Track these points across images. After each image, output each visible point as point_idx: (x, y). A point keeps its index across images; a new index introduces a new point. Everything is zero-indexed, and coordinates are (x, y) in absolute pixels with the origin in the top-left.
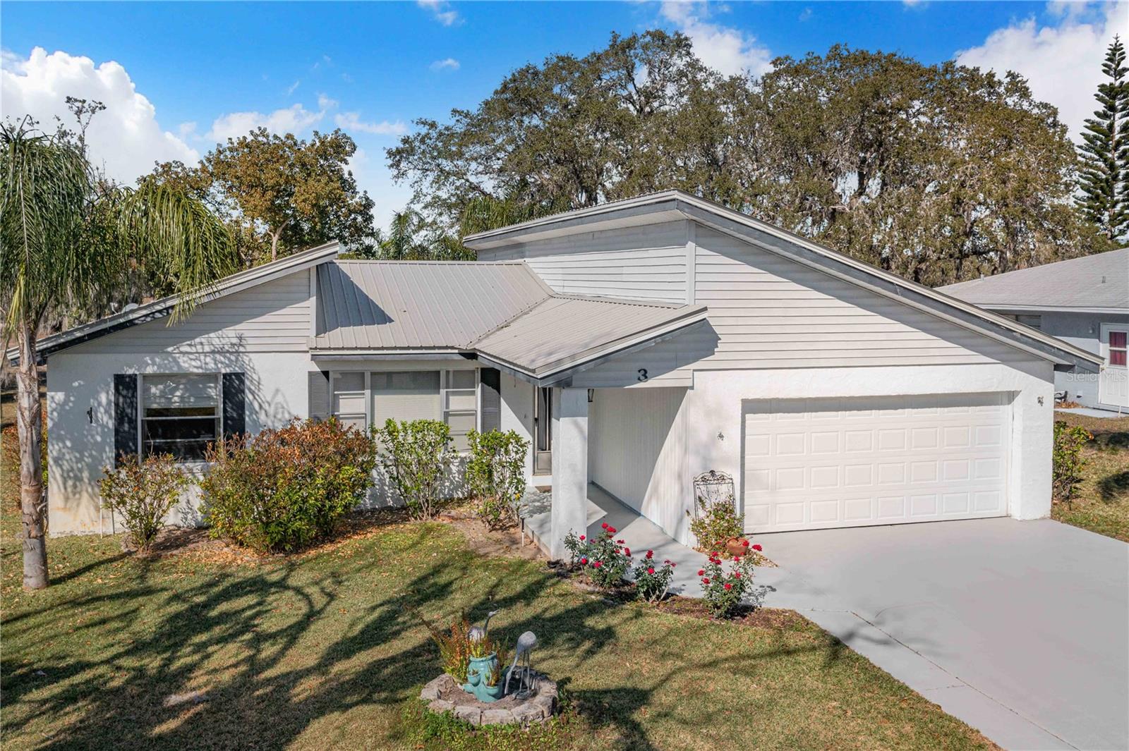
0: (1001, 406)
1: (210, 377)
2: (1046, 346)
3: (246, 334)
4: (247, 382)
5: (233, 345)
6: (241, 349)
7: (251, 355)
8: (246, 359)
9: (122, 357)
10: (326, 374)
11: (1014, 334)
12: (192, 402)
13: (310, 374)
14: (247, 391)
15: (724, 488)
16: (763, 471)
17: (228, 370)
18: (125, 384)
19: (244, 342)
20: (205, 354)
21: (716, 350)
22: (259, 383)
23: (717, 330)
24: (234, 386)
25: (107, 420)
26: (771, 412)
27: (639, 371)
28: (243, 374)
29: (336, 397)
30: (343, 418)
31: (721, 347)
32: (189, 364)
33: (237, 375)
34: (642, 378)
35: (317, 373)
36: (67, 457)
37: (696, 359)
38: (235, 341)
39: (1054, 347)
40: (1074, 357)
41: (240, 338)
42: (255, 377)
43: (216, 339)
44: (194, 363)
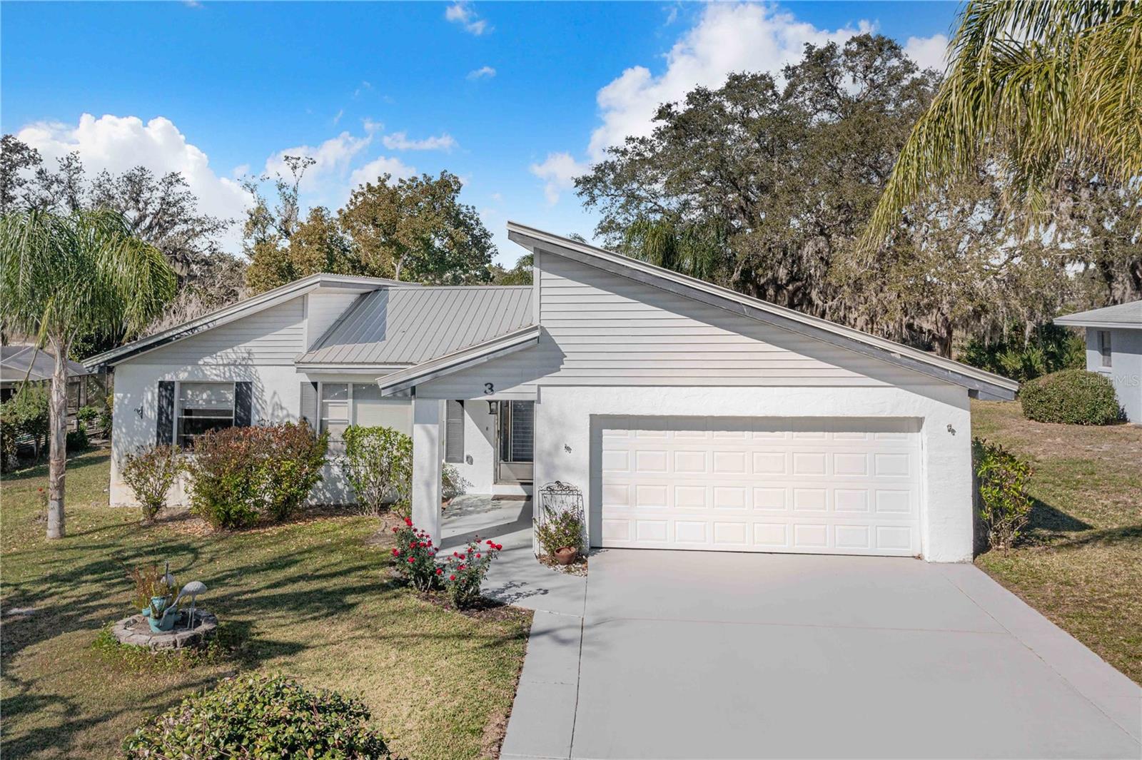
0: (909, 434)
1: (227, 384)
2: (935, 369)
3: (254, 350)
4: (254, 390)
5: (244, 359)
6: (250, 362)
7: (257, 367)
8: (253, 370)
9: (164, 367)
10: (315, 384)
11: (892, 354)
12: (214, 405)
13: (302, 384)
14: (253, 398)
15: (571, 500)
16: (620, 487)
17: (239, 380)
18: (166, 387)
19: (252, 357)
20: (224, 365)
21: (561, 367)
22: (263, 391)
23: (563, 349)
24: (243, 392)
25: (152, 414)
26: (629, 429)
27: (486, 385)
28: (251, 383)
29: (324, 406)
30: (331, 423)
31: (566, 364)
32: (212, 374)
33: (246, 384)
34: (488, 391)
35: (307, 383)
36: (122, 440)
37: (541, 375)
38: (246, 355)
39: (948, 370)
40: (975, 381)
41: (249, 353)
42: (260, 385)
43: (231, 354)
44: (214, 372)
